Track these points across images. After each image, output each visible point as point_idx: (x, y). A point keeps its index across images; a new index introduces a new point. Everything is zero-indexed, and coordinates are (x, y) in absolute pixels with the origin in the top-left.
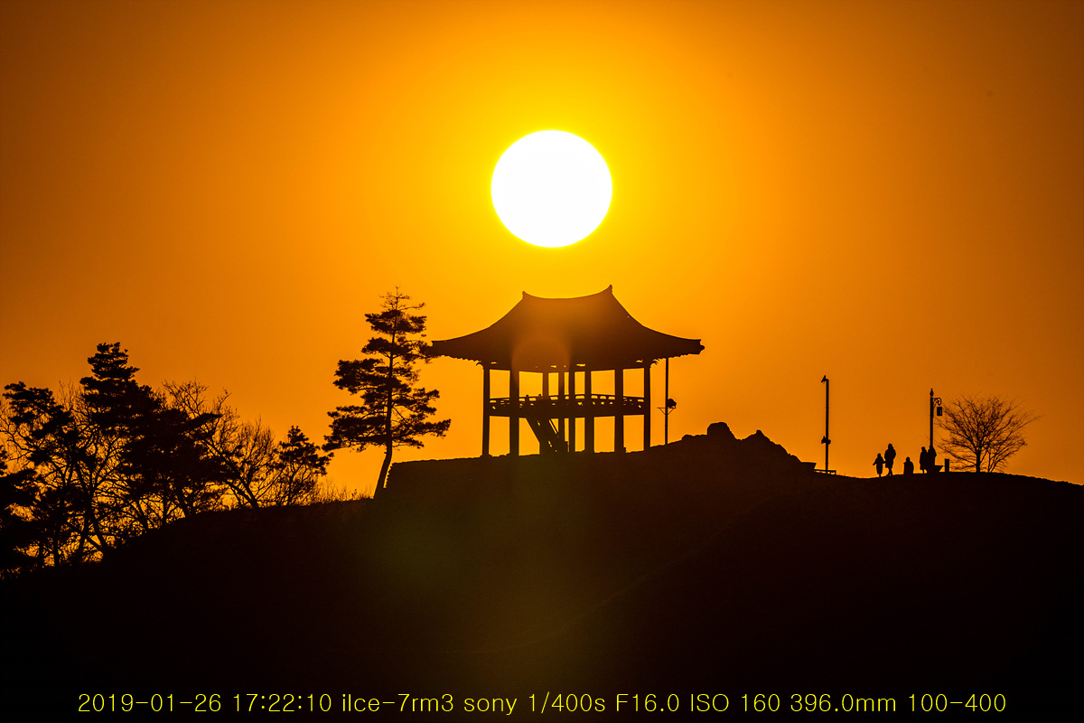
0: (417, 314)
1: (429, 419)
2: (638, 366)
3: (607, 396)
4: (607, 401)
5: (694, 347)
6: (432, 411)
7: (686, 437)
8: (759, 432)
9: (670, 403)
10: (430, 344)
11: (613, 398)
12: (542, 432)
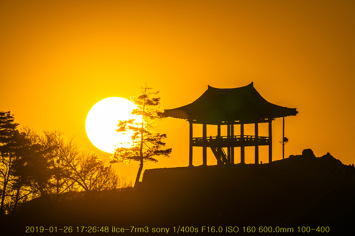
0: (156, 97)
1: (162, 148)
2: (266, 121)
3: (251, 136)
4: (251, 139)
5: (293, 112)
6: (164, 144)
7: (291, 156)
8: (328, 153)
9: (285, 140)
10: (163, 112)
11: (254, 137)
12: (218, 154)
